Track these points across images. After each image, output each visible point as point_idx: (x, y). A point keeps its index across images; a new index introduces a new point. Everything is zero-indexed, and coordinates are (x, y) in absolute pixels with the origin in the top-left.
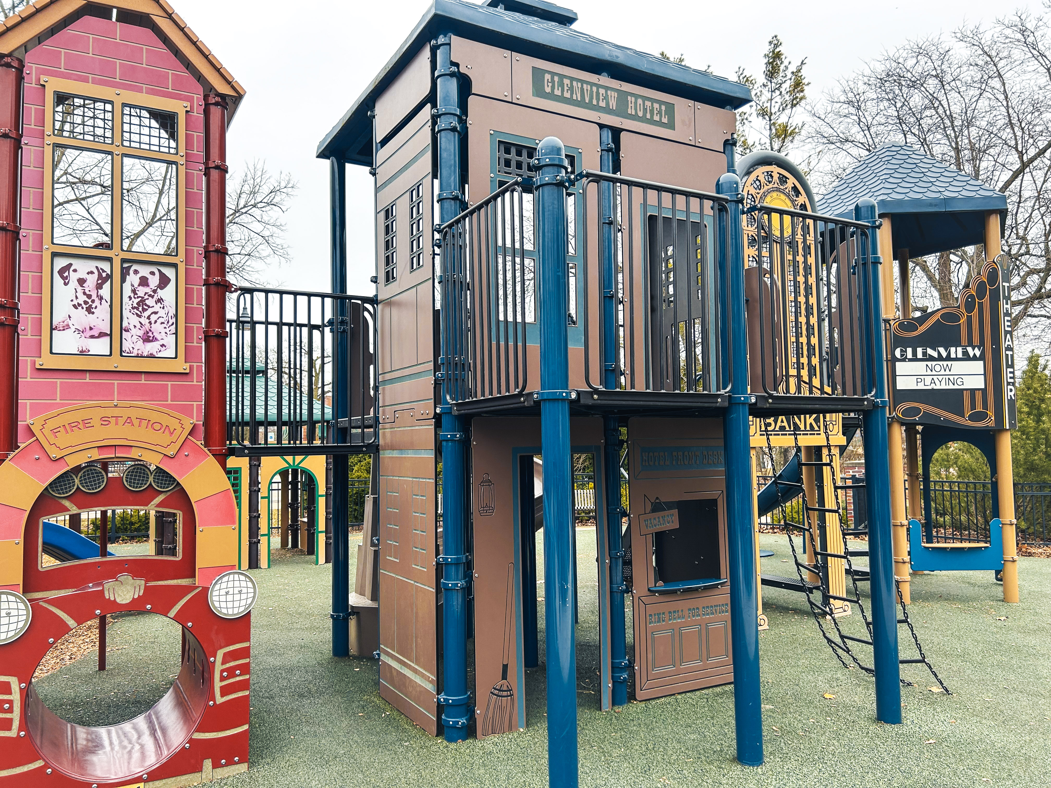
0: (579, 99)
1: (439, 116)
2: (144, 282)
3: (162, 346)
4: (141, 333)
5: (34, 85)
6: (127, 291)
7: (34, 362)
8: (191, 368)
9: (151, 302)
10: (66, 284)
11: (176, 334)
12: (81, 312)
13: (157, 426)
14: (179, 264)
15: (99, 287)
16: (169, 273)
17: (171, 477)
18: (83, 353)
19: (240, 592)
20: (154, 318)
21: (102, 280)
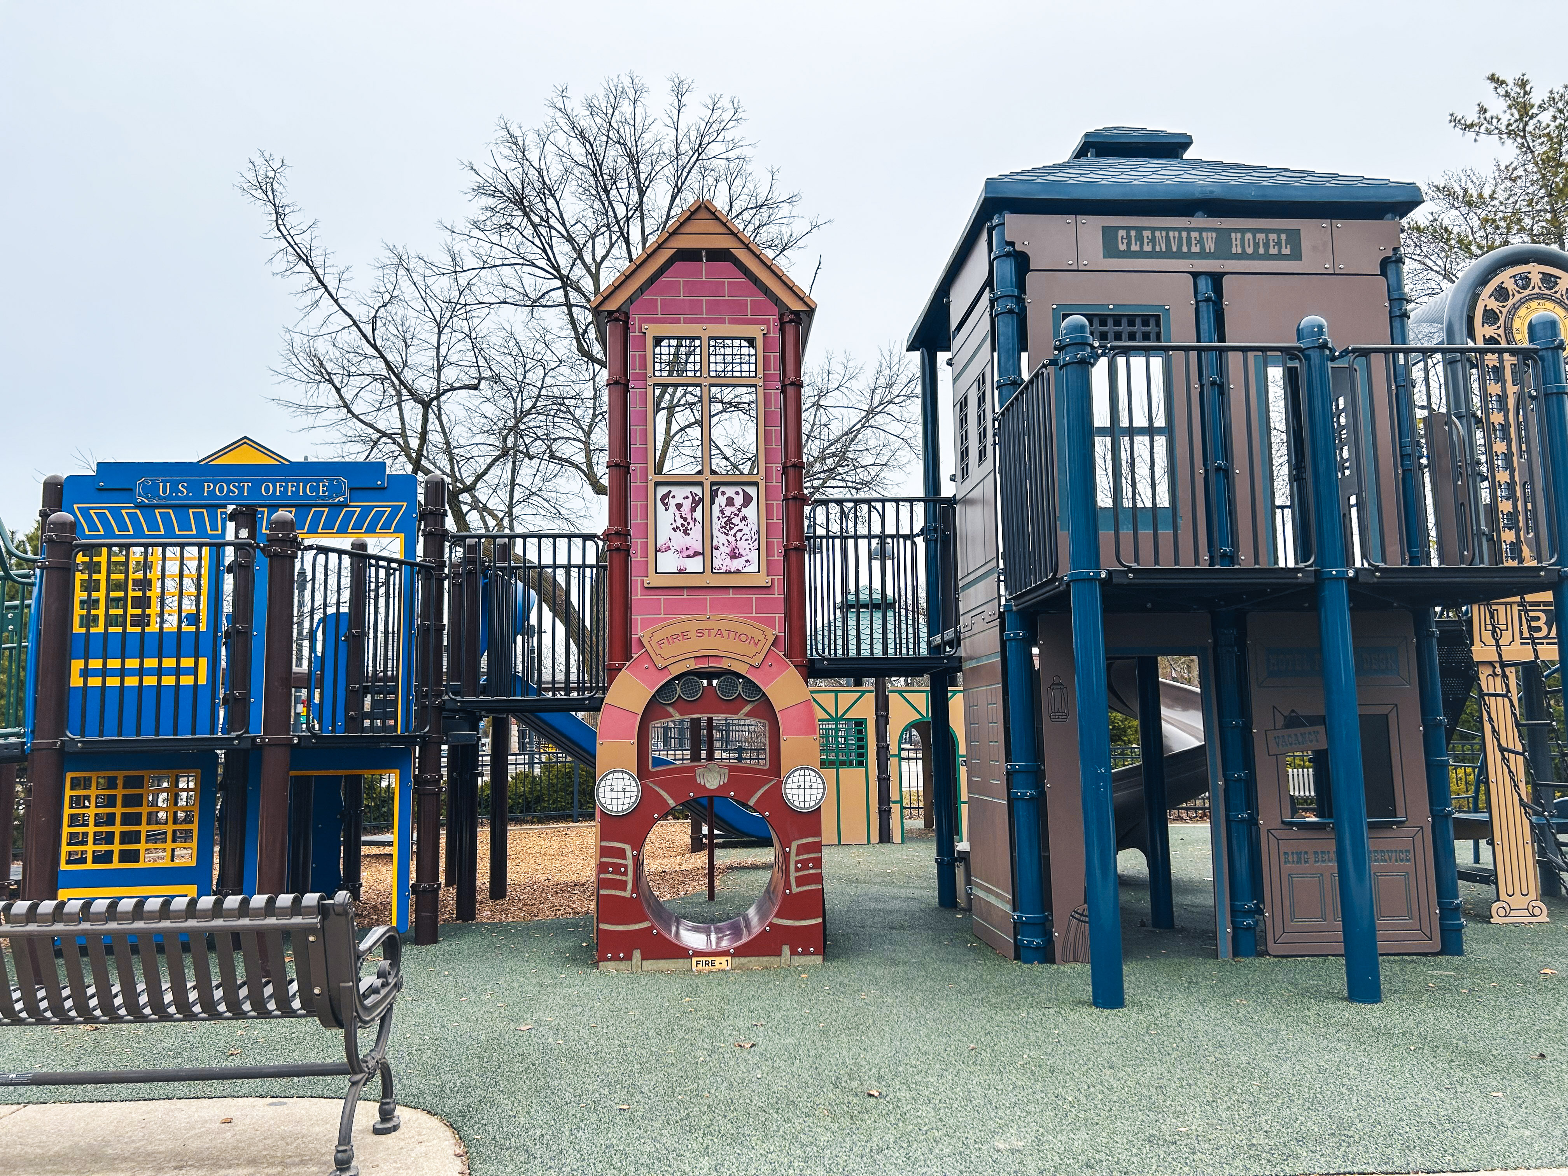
0: (1164, 250)
1: (997, 300)
2: (730, 502)
3: (747, 561)
4: (728, 550)
5: (637, 334)
6: (716, 512)
7: (643, 582)
8: (773, 581)
9: (736, 520)
10: (666, 510)
11: (758, 549)
12: (680, 534)
13: (743, 638)
14: (760, 481)
15: (693, 510)
16: (752, 491)
17: (758, 687)
18: (681, 571)
19: (811, 787)
20: (739, 535)
21: (697, 502)
